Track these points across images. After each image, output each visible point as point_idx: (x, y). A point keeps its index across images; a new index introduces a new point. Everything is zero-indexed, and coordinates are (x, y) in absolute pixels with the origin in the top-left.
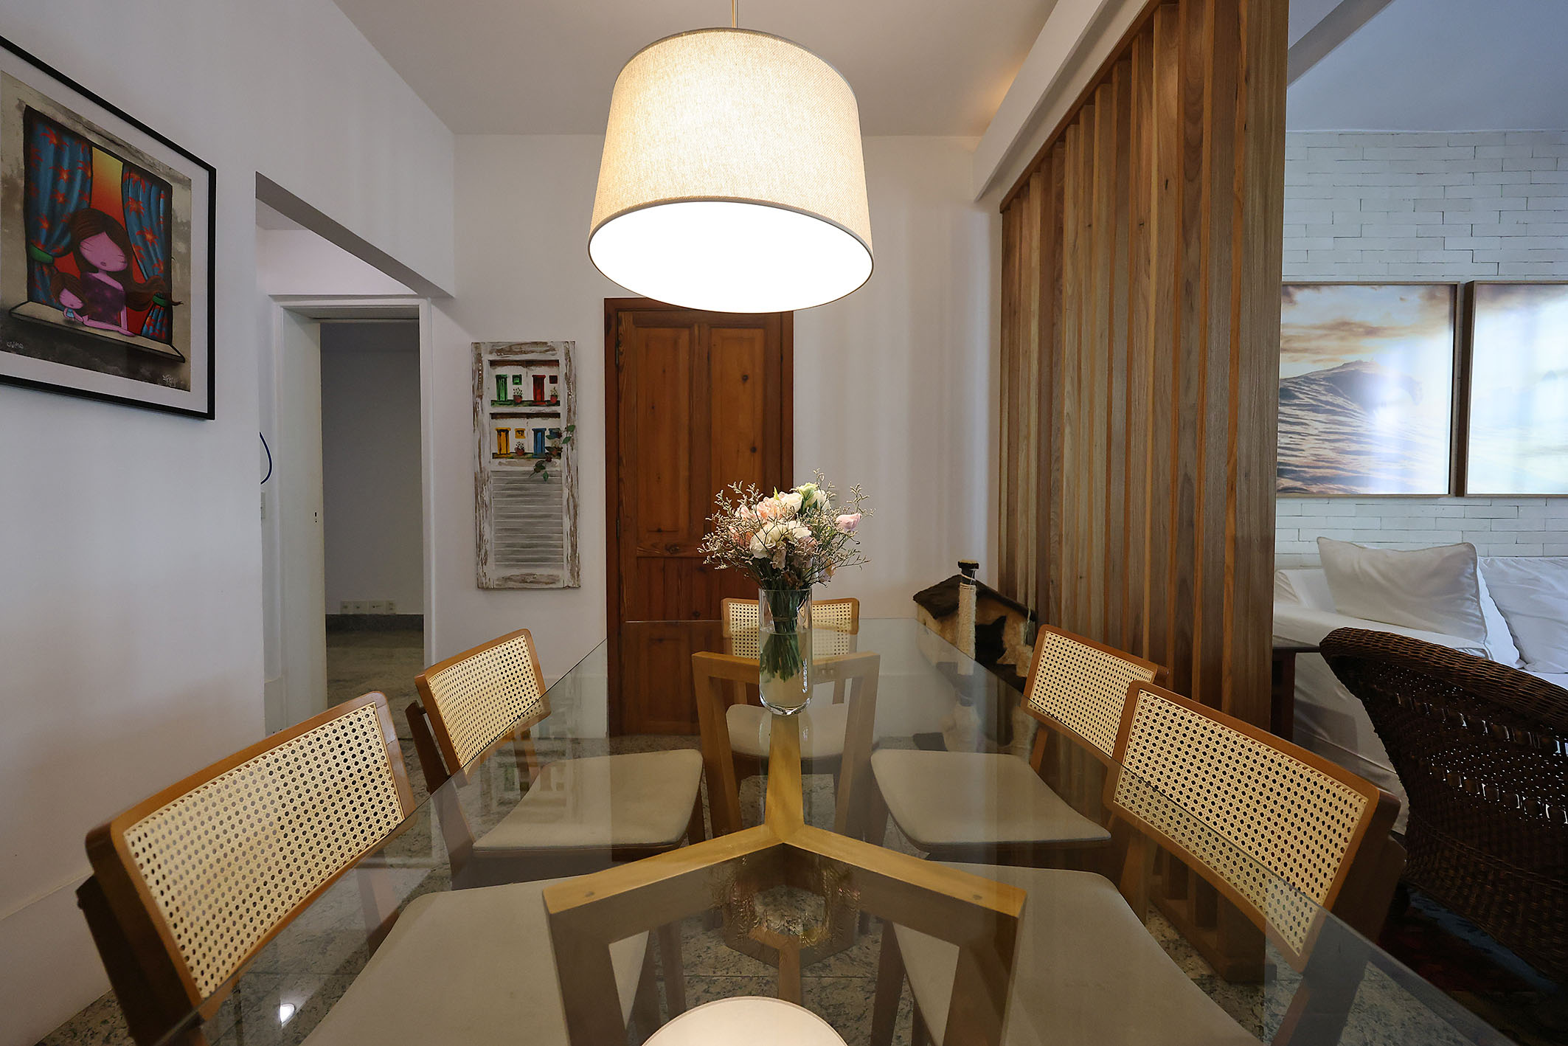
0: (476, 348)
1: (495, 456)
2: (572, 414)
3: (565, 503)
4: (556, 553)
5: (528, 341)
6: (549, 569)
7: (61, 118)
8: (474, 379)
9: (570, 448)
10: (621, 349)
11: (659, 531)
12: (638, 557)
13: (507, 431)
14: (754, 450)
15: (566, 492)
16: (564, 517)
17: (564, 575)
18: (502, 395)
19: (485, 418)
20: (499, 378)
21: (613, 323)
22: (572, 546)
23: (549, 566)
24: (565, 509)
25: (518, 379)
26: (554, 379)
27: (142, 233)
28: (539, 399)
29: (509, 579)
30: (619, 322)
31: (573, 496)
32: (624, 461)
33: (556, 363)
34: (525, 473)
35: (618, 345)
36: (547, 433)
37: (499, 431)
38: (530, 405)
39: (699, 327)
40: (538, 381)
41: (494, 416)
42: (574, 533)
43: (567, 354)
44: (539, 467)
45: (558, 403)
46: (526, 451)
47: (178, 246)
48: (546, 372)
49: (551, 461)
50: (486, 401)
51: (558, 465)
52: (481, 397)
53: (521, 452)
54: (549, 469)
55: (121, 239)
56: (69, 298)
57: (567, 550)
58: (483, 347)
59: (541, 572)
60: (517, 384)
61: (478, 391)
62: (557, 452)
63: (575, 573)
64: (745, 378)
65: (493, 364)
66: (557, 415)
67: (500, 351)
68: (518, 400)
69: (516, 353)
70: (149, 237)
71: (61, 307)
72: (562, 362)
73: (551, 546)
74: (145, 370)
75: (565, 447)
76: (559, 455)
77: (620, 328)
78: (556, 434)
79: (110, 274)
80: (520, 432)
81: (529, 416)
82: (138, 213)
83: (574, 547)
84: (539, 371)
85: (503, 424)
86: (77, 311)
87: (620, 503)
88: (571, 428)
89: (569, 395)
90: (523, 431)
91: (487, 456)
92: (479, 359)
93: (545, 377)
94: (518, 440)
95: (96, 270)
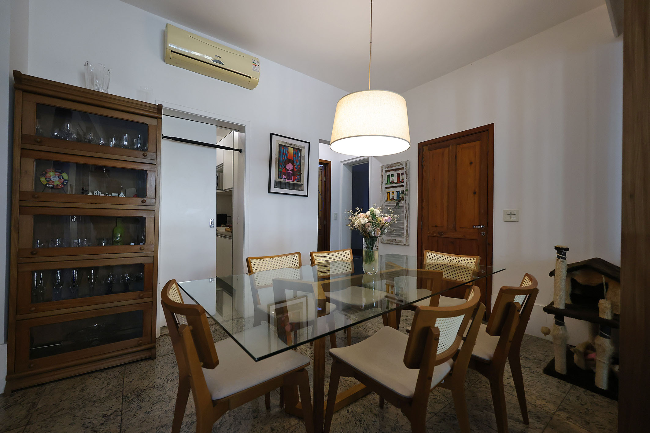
0: (382, 167)
1: (386, 201)
2: (407, 185)
3: (405, 216)
4: (401, 233)
5: (395, 163)
6: (400, 238)
7: (284, 144)
8: (381, 177)
9: (406, 197)
10: (424, 160)
11: (436, 226)
12: (428, 236)
13: (389, 193)
14: (475, 193)
15: (405, 212)
16: (404, 220)
17: (404, 240)
18: (388, 181)
19: (384, 189)
20: (388, 176)
21: (421, 151)
22: (406, 231)
23: (399, 237)
24: (404, 218)
25: (393, 175)
26: (402, 174)
27: (296, 161)
28: (398, 182)
29: (388, 240)
30: (423, 151)
31: (407, 213)
32: (424, 201)
33: (403, 168)
34: (393, 206)
35: (423, 158)
36: (400, 192)
37: (387, 193)
38: (396, 183)
39: (452, 146)
40: (398, 175)
41: (386, 188)
42: (407, 226)
43: (406, 165)
44: (397, 204)
45: (403, 182)
46: (394, 199)
47: (302, 161)
48: (400, 172)
49: (400, 202)
50: (384, 183)
51: (403, 203)
52: (383, 182)
53: (393, 199)
54: (400, 204)
55: (293, 164)
56: (284, 177)
57: (405, 232)
58: (383, 167)
59: (398, 239)
60: (392, 177)
61: (382, 179)
62: (402, 199)
63: (407, 240)
64: (471, 163)
65: (386, 171)
66: (403, 186)
67: (387, 167)
68: (393, 182)
69: (392, 167)
70: (297, 161)
71: (283, 179)
72: (405, 168)
73: (400, 230)
74: (296, 188)
75: (405, 196)
76: (403, 200)
77: (424, 153)
78: (403, 192)
79: (290, 170)
80: (393, 192)
81: (395, 187)
82: (295, 157)
83: (407, 231)
84: (398, 172)
85: (388, 190)
86: (285, 179)
87: (422, 216)
88: (407, 190)
89: (406, 179)
90: (394, 192)
91: (384, 201)
92: (382, 171)
93: (400, 173)
94: (393, 195)
95: (288, 170)
